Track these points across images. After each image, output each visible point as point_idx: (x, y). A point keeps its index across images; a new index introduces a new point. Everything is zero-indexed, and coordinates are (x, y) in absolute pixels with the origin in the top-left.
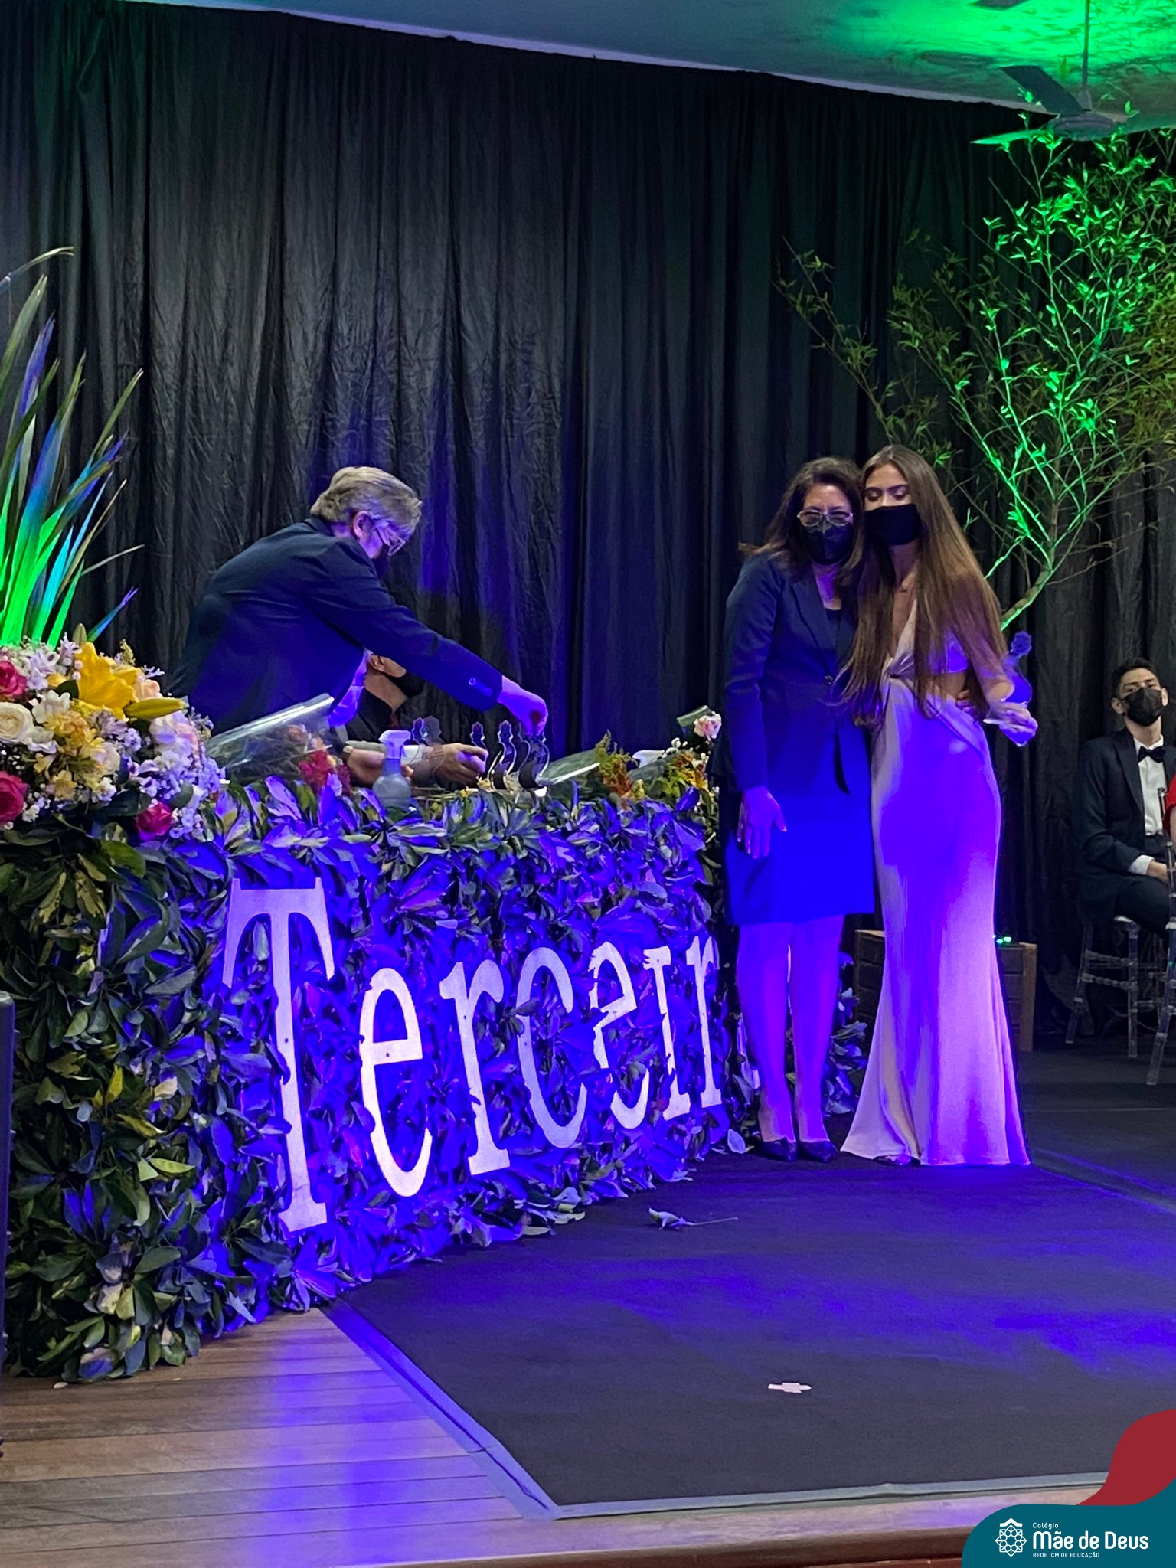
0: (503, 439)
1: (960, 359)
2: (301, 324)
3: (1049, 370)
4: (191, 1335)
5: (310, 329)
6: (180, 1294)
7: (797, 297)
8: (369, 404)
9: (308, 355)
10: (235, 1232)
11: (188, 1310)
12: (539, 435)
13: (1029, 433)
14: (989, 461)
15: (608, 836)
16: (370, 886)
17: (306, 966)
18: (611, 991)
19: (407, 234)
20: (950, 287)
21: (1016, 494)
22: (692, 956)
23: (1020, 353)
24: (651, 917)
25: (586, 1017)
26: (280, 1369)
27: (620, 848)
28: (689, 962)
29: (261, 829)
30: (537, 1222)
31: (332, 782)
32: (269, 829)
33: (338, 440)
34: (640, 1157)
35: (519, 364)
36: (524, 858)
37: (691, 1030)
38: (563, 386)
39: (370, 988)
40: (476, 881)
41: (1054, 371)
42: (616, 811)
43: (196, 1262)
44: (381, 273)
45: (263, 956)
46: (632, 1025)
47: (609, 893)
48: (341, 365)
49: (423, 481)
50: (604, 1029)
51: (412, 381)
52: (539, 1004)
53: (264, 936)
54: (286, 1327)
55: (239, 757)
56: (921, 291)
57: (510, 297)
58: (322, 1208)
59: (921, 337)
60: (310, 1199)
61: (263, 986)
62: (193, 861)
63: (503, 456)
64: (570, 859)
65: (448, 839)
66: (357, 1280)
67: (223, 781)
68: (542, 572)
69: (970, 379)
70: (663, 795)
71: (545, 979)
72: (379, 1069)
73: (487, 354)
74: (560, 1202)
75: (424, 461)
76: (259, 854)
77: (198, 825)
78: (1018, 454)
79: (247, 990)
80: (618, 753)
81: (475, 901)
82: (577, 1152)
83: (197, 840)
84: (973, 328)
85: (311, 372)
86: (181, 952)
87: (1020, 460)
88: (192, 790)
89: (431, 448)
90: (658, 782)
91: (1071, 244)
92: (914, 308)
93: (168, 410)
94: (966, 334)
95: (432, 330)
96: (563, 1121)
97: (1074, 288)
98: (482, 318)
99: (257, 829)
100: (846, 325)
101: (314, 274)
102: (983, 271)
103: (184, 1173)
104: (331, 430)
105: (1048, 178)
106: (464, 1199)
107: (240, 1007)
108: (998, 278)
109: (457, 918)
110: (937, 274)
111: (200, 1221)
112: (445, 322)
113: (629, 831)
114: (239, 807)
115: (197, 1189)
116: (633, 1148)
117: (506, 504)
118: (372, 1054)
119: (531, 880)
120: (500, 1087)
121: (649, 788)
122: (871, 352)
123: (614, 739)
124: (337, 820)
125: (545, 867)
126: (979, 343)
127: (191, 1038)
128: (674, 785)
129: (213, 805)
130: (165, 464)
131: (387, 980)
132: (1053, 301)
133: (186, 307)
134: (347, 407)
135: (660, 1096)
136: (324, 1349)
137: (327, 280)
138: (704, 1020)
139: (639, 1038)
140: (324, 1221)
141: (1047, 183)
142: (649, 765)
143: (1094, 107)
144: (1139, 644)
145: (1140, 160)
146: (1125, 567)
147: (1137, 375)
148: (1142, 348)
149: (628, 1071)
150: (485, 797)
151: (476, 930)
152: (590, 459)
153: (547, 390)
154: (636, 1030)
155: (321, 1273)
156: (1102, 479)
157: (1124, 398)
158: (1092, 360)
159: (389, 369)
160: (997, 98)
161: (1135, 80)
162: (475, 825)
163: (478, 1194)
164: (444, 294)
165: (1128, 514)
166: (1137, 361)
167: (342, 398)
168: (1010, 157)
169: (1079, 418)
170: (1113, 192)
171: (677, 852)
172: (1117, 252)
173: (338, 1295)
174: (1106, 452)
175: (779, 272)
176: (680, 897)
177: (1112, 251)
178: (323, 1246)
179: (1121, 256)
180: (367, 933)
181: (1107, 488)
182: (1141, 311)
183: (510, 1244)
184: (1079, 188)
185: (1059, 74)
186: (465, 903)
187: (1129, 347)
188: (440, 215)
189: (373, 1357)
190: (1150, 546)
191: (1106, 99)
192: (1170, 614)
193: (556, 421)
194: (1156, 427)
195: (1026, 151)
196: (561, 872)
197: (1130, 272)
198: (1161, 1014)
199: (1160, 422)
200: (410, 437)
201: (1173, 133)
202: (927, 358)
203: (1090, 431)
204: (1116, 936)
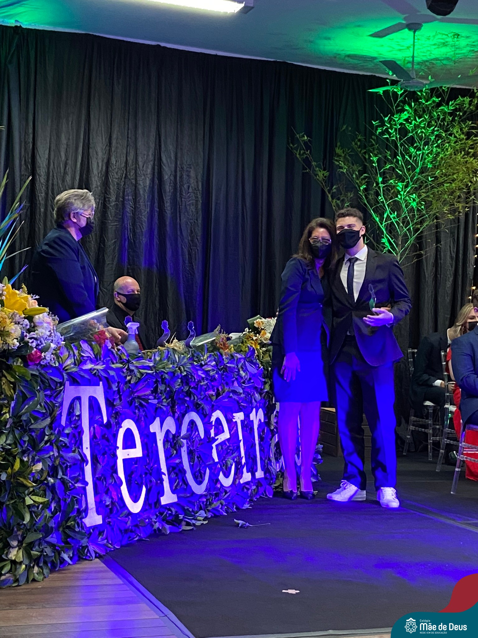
0: (178, 206)
1: (362, 177)
2: (96, 159)
3: (398, 182)
4: (46, 569)
5: (100, 161)
6: (42, 551)
7: (297, 151)
8: (124, 192)
9: (99, 171)
10: (64, 527)
11: (45, 559)
12: (193, 205)
13: (390, 207)
14: (374, 219)
15: (219, 367)
16: (122, 385)
17: (95, 418)
18: (219, 430)
19: (140, 123)
20: (359, 148)
21: (385, 232)
22: (252, 416)
23: (386, 175)
24: (236, 400)
25: (209, 440)
26: (83, 583)
27: (224, 372)
28: (251, 419)
29: (78, 361)
30: (188, 524)
31: (107, 343)
32: (81, 362)
33: (111, 206)
34: (231, 498)
35: (185, 176)
36: (185, 375)
37: (251, 446)
38: (203, 185)
39: (121, 427)
40: (165, 384)
41: (400, 182)
42: (222, 357)
43: (48, 539)
44: (129, 139)
45: (78, 413)
46: (228, 444)
47: (219, 390)
48: (113, 176)
49: (145, 223)
50: (217, 446)
51: (141, 183)
52: (190, 435)
53: (78, 405)
54: (85, 566)
55: (69, 332)
56: (347, 150)
57: (181, 149)
58: (100, 517)
59: (347, 168)
60: (95, 514)
61: (78, 425)
62: (50, 374)
63: (178, 214)
64: (203, 376)
65: (155, 367)
66: (114, 547)
67: (63, 342)
68: (193, 260)
69: (366, 185)
70: (241, 351)
71: (193, 425)
72: (125, 461)
73: (172, 172)
74: (198, 516)
75: (145, 215)
76: (76, 372)
77: (52, 359)
78: (385, 216)
79: (71, 427)
80: (223, 333)
81: (165, 392)
82: (205, 496)
83: (52, 366)
84: (368, 165)
85: (100, 178)
86: (44, 411)
87: (386, 218)
88: (50, 345)
89: (149, 209)
90: (239, 346)
91: (406, 132)
92: (344, 156)
93: (42, 193)
94: (365, 167)
95: (149, 162)
96: (199, 483)
97: (408, 150)
98: (170, 157)
99: (76, 362)
100: (317, 162)
101: (102, 138)
102: (372, 142)
103: (44, 502)
104: (108, 202)
105: (398, 106)
106: (159, 515)
107: (68, 434)
108: (378, 145)
109: (157, 399)
110: (353, 143)
111: (51, 521)
112: (155, 160)
113: (228, 365)
114: (69, 352)
115: (49, 508)
116: (228, 494)
117: (179, 233)
118: (122, 454)
119: (187, 384)
120: (174, 468)
121: (236, 348)
122: (327, 174)
123: (221, 328)
124: (109, 358)
125: (193, 379)
126: (370, 171)
127: (48, 446)
128: (246, 347)
129: (58, 351)
130: (40, 215)
131: (128, 424)
132: (400, 154)
133: (49, 152)
134: (114, 192)
135: (239, 473)
136: (100, 575)
137: (107, 140)
138: (257, 442)
139: (231, 450)
140: (101, 522)
142: (236, 339)
143: (416, 77)
144: (433, 293)
145: (434, 99)
146: (428, 262)
147: (433, 185)
148: (435, 174)
149: (226, 463)
150: (169, 350)
151: (165, 404)
152: (213, 215)
153: (196, 187)
154: (229, 446)
155: (99, 544)
156: (419, 226)
157: (428, 194)
158: (415, 178)
159: (131, 177)
160: (378, 73)
161: (433, 67)
162: (165, 362)
163: (164, 512)
164: (155, 148)
165: (429, 240)
166: (433, 179)
167: (113, 189)
168: (383, 97)
169: (410, 201)
170: (424, 111)
171: (247, 374)
172: (425, 135)
173: (107, 553)
174: (420, 215)
175: (290, 141)
176: (248, 392)
177: (423, 135)
178: (101, 533)
179: (427, 137)
180: (120, 405)
181: (421, 230)
182: (435, 159)
183: (177, 533)
184: (410, 110)
185: (403, 64)
186: (161, 393)
187: (430, 174)
188: (153, 116)
189: (120, 578)
190: (438, 253)
191: (421, 75)
192: (446, 281)
193: (200, 200)
194: (441, 206)
195: (389, 94)
196: (200, 381)
197: (430, 143)
198: (442, 443)
199: (443, 204)
200: (140, 205)
201: (448, 88)
202: (349, 176)
203: (414, 207)
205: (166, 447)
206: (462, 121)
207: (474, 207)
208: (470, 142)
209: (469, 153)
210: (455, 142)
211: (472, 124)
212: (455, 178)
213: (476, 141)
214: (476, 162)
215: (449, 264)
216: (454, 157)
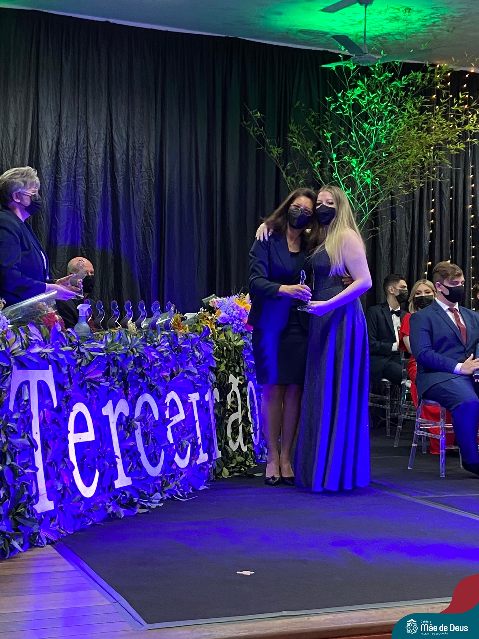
0: (131, 186)
1: (316, 154)
2: (46, 138)
3: (352, 158)
5: (50, 140)
7: (251, 128)
8: (75, 172)
9: (49, 151)
10: (14, 513)
12: (146, 185)
13: (345, 184)
15: (173, 347)
16: (72, 369)
17: (45, 403)
18: (174, 411)
19: (90, 102)
20: (313, 124)
22: (207, 397)
23: (341, 151)
24: (191, 381)
25: (164, 422)
26: (34, 571)
27: (178, 352)
28: (207, 400)
29: (26, 345)
30: (143, 507)
31: (57, 326)
32: (29, 345)
33: (62, 186)
34: (187, 480)
35: (137, 156)
36: (137, 357)
37: (208, 427)
38: (155, 164)
39: (72, 411)
40: (117, 366)
41: (354, 158)
42: (177, 338)
44: (80, 118)
45: (26, 398)
46: (183, 426)
47: (173, 371)
48: (63, 155)
49: (98, 203)
50: (172, 427)
51: (93, 162)
52: (144, 417)
53: (27, 390)
54: (37, 553)
55: (18, 316)
56: (301, 126)
57: (133, 128)
58: (52, 502)
59: (301, 144)
60: (47, 500)
61: (27, 410)
63: (131, 193)
64: (157, 357)
65: (106, 349)
66: (67, 533)
67: (9, 326)
68: (147, 240)
69: (321, 162)
70: (196, 331)
71: (147, 406)
72: (76, 445)
73: (124, 151)
74: (153, 499)
75: (98, 195)
76: (25, 355)
79: (20, 412)
80: (178, 313)
81: (117, 375)
82: (160, 478)
84: (321, 141)
85: (50, 158)
89: (101, 189)
90: (194, 326)
91: (360, 107)
92: (298, 133)
94: (319, 144)
95: (101, 141)
96: (154, 465)
97: (362, 126)
98: (122, 136)
99: (24, 345)
100: (270, 139)
101: (52, 118)
102: (325, 118)
104: (59, 182)
105: (351, 81)
106: (113, 498)
107: (16, 420)
108: (331, 121)
109: (109, 381)
110: (307, 119)
112: (106, 138)
113: (182, 346)
114: (16, 336)
116: (184, 476)
117: (132, 214)
118: (73, 438)
119: (140, 365)
120: (128, 451)
121: (191, 328)
122: (281, 151)
123: (176, 308)
124: (58, 341)
125: (146, 361)
126: (324, 147)
128: (201, 327)
129: (5, 335)
131: (80, 407)
132: (353, 131)
134: (65, 173)
135: (195, 454)
136: (52, 562)
137: (57, 119)
138: (213, 423)
139: (186, 431)
140: (53, 508)
141: (351, 83)
142: (191, 319)
143: (369, 53)
144: (390, 269)
145: (387, 74)
146: (384, 238)
147: (388, 161)
148: (389, 150)
149: (182, 444)
150: (121, 332)
151: (118, 386)
152: (167, 193)
153: (149, 166)
154: (185, 427)
155: (51, 530)
156: (374, 202)
157: (382, 170)
158: (369, 154)
159: (83, 157)
160: (330, 49)
161: (386, 42)
162: (117, 343)
163: (118, 496)
164: (106, 127)
165: (385, 216)
166: (387, 155)
167: (63, 169)
168: (336, 73)
169: (365, 178)
170: (377, 87)
171: (202, 354)
172: (379, 111)
174: (375, 191)
175: (243, 118)
176: (203, 373)
177: (377, 110)
178: (52, 519)
179: (380, 113)
180: (70, 388)
181: (376, 206)
182: (389, 134)
183: (131, 516)
184: (363, 85)
185: (355, 39)
186: (113, 375)
187: (384, 149)
188: (104, 94)
189: (73, 565)
190: (394, 229)
191: (374, 50)
192: (402, 257)
193: (152, 178)
194: (395, 181)
195: (342, 70)
196: (153, 362)
197: (384, 119)
198: (399, 418)
199: (397, 179)
200: (92, 185)
201: (401, 63)
202: (303, 154)
203: (369, 183)
204: (382, 387)
205: (119, 430)
206: (415, 96)
207: (428, 183)
208: (423, 117)
209: (422, 129)
210: (409, 118)
211: (425, 98)
212: (409, 153)
213: (430, 116)
214: (429, 137)
215: (405, 241)
216: (407, 132)
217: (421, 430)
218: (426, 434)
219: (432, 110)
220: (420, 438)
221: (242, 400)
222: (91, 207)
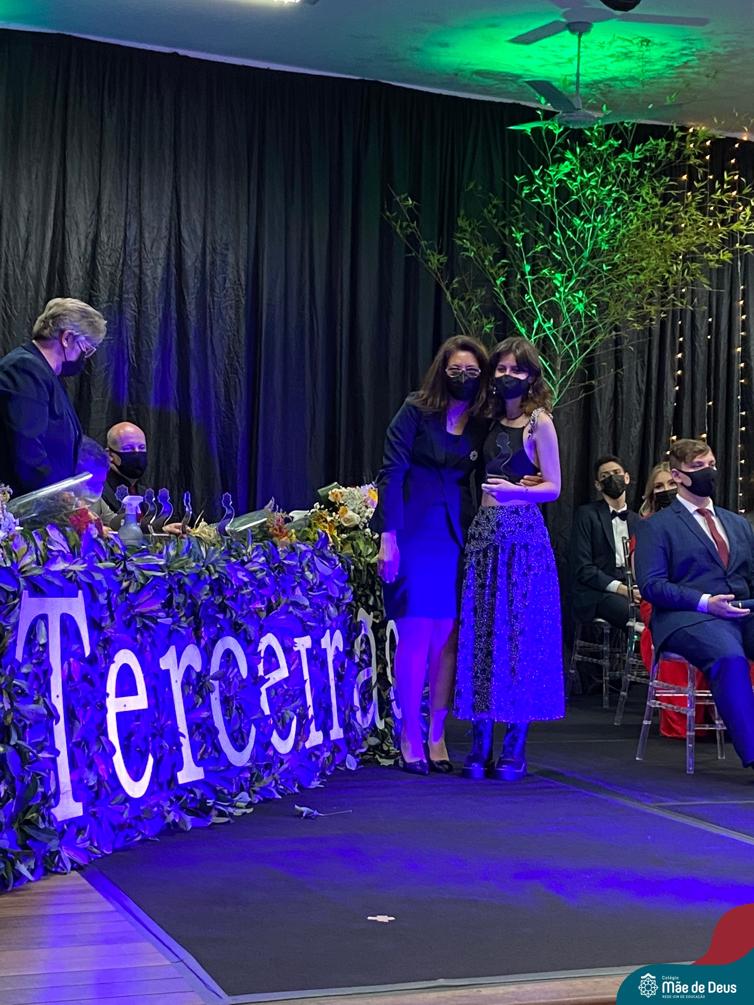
0: (208, 310)
1: (500, 264)
2: (76, 234)
3: (555, 272)
5: (82, 237)
7: (397, 223)
8: (121, 287)
9: (81, 254)
10: (22, 821)
12: (231, 308)
13: (543, 312)
14: (518, 330)
15: (271, 566)
16: (115, 595)
17: (71, 648)
18: (272, 665)
19: (146, 178)
20: (494, 218)
22: (325, 642)
23: (537, 261)
24: (299, 618)
25: (256, 681)
26: (50, 911)
27: (279, 573)
28: (323, 647)
29: (43, 558)
30: (221, 814)
31: (91, 528)
32: (48, 559)
34: (290, 772)
35: (218, 263)
36: (216, 579)
37: (324, 690)
38: (247, 277)
39: (114, 662)
40: (184, 593)
41: (558, 273)
42: (277, 549)
44: (130, 203)
45: (42, 641)
46: (286, 687)
47: (272, 602)
48: (103, 261)
49: (155, 336)
50: (268, 690)
51: (149, 273)
52: (225, 673)
53: (44, 628)
54: (55, 883)
55: (29, 512)
56: (475, 221)
57: (213, 220)
58: (79, 806)
59: (475, 250)
60: (72, 799)
61: (43, 661)
63: (208, 321)
64: (246, 579)
65: (168, 567)
66: (102, 852)
67: (18, 528)
68: (232, 396)
69: (506, 277)
70: (308, 539)
71: (229, 657)
72: (119, 715)
73: (198, 256)
74: (238, 801)
75: (156, 323)
76: (41, 575)
78: (535, 325)
79: (32, 664)
80: (279, 512)
81: (184, 606)
82: (248, 769)
84: (508, 245)
85: (83, 265)
87: (537, 329)
89: (161, 315)
90: (305, 531)
91: (570, 193)
92: (471, 232)
94: (504, 249)
95: (162, 239)
96: (240, 748)
97: (571, 221)
98: (195, 232)
99: (40, 559)
100: (428, 241)
101: (86, 203)
102: (515, 209)
105: (555, 152)
106: (174, 800)
107: (27, 675)
108: (523, 214)
109: (171, 617)
110: (485, 211)
112: (170, 236)
113: (285, 562)
114: (29, 545)
116: (285, 766)
117: (209, 353)
118: (114, 705)
119: (220, 593)
120: (198, 726)
121: (299, 534)
122: (444, 259)
123: (276, 503)
124: (93, 553)
125: (230, 586)
126: (511, 253)
128: (315, 533)
129: (10, 543)
131: (125, 657)
132: (557, 228)
133: (1, 222)
135: (303, 732)
136: (79, 897)
137: (94, 204)
138: (332, 684)
139: (290, 695)
140: (81, 814)
141: (555, 154)
142: (299, 520)
143: (583, 107)
145: (612, 141)
146: (603, 397)
147: (610, 276)
148: (613, 259)
149: (283, 717)
150: (191, 539)
151: (185, 625)
152: (264, 324)
153: (236, 279)
154: (287, 691)
155: (79, 848)
156: (589, 341)
157: (602, 291)
158: (582, 266)
159: (134, 264)
160: (524, 100)
161: (610, 91)
162: (184, 558)
163: (183, 796)
164: (171, 217)
165: (605, 364)
166: (610, 267)
167: (103, 282)
168: (531, 138)
169: (574, 303)
170: (596, 161)
171: (315, 576)
172: (598, 199)
173: (90, 863)
174: (591, 325)
175: (386, 207)
176: (317, 604)
177: (595, 198)
178: (80, 830)
179: (600, 202)
180: (111, 626)
181: (591, 347)
182: (613, 236)
183: (204, 828)
184: (574, 158)
185: (562, 86)
186: (178, 608)
187: (605, 259)
188: (168, 166)
189: (111, 902)
190: (619, 384)
191: (591, 103)
192: (631, 427)
193: (242, 299)
194: (622, 309)
195: (541, 132)
196: (240, 588)
197: (606, 211)
198: (623, 680)
199: (625, 306)
200: (147, 308)
201: (633, 125)
202: (479, 264)
203: (581, 311)
204: (597, 630)
205: (186, 693)
206: (655, 176)
207: (674, 312)
208: (667, 210)
209: (666, 227)
210: (645, 210)
211: (670, 180)
212: (645, 265)
213: (677, 209)
214: (676, 241)
215: (635, 401)
216: (642, 233)
217: (657, 699)
218: (664, 705)
219: (680, 198)
220: (656, 712)
221: (377, 649)
222: (144, 341)
